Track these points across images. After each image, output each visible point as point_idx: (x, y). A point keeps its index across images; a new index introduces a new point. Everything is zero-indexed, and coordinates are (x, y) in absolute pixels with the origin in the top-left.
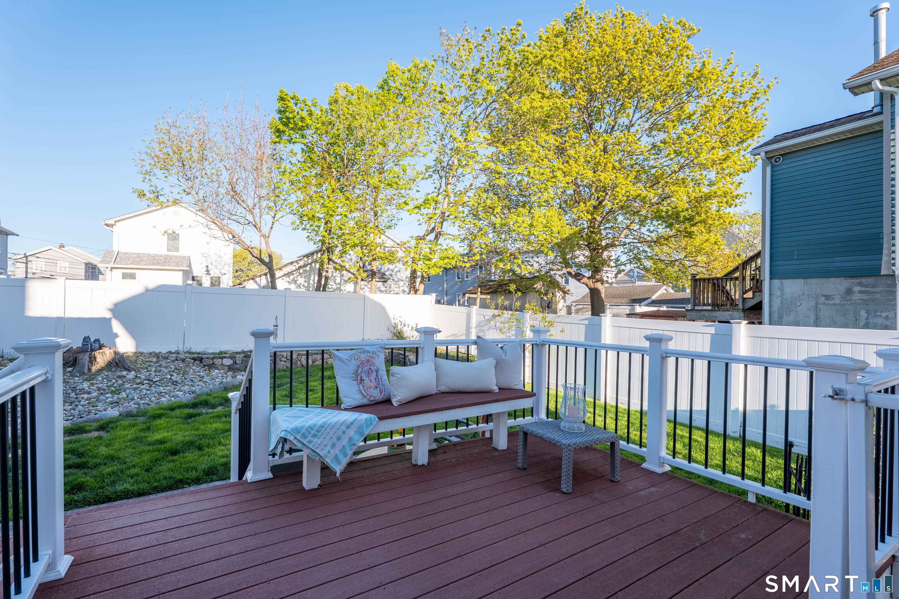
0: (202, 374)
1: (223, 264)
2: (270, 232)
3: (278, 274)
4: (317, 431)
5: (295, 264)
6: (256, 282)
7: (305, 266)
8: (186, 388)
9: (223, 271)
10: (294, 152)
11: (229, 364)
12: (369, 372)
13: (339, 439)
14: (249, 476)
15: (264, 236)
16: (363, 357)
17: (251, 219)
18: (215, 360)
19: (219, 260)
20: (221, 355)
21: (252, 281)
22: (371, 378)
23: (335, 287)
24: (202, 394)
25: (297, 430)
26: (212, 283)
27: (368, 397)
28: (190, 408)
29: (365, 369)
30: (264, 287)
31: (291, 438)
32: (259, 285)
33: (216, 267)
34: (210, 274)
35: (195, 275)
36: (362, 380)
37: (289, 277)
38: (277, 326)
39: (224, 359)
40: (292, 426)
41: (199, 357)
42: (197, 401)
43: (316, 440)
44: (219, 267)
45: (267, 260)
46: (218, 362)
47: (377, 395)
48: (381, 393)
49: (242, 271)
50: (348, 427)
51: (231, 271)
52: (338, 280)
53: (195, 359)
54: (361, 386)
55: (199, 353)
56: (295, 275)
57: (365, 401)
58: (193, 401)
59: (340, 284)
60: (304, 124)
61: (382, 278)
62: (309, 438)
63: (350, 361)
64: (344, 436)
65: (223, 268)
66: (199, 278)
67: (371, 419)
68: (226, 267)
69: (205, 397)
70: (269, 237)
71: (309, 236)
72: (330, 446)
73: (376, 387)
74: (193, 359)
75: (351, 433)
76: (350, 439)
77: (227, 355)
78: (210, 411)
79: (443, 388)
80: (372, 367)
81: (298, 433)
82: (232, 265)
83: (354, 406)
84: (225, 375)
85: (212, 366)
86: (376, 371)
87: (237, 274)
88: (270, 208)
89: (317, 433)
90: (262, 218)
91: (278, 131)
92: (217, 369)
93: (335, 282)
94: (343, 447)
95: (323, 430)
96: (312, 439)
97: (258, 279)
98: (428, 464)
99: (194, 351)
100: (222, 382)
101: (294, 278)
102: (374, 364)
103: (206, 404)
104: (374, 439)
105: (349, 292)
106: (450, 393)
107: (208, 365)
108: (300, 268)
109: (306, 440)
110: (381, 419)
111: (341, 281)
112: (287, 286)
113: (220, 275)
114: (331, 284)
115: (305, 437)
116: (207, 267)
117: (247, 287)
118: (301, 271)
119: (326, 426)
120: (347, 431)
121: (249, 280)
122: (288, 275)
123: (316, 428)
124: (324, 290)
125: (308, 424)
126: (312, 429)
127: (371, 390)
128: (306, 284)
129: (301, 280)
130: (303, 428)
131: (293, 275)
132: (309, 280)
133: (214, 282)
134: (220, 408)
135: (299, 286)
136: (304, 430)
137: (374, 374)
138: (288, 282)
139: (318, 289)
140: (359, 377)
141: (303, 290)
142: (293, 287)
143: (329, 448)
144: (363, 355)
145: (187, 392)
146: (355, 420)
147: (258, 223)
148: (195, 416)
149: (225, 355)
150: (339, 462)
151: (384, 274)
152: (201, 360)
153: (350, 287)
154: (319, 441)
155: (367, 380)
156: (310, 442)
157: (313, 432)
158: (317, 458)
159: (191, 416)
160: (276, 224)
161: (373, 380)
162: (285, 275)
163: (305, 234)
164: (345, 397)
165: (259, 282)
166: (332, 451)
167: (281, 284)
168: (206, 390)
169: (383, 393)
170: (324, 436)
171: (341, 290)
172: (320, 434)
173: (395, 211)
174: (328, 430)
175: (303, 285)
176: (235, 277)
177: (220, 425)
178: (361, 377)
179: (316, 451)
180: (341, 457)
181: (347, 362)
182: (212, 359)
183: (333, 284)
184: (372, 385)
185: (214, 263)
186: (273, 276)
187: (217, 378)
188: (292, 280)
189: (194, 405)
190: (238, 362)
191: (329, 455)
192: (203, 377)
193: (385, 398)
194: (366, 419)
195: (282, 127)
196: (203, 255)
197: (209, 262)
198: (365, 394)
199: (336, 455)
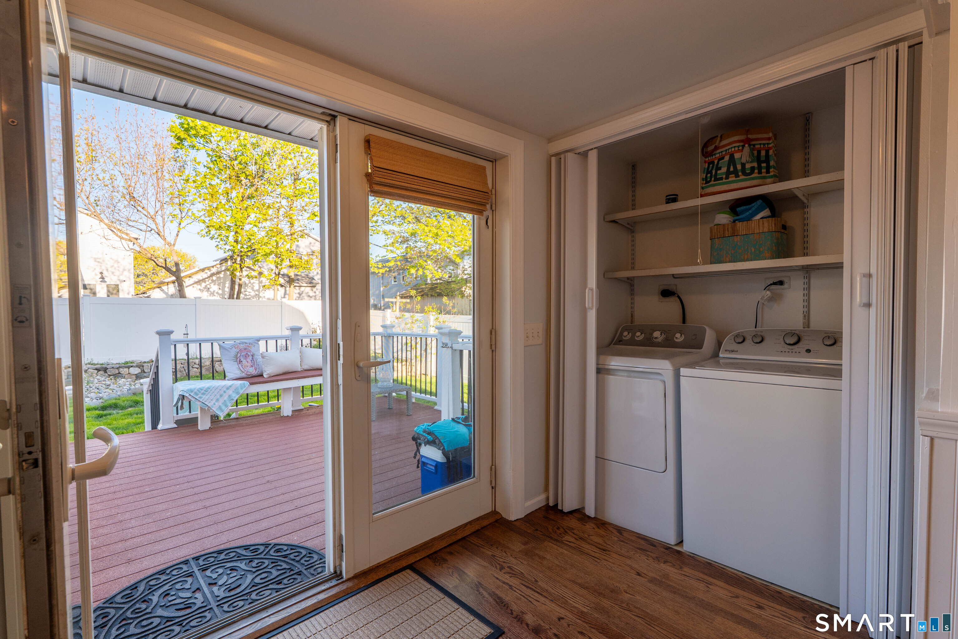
0: (108, 383)
1: (121, 270)
2: (176, 240)
3: (187, 282)
4: (205, 391)
5: (206, 271)
6: (163, 290)
7: (218, 273)
8: (93, 395)
9: (122, 278)
10: (197, 161)
11: (136, 372)
12: (246, 356)
13: (221, 396)
14: (160, 427)
15: (169, 244)
16: (242, 346)
17: (153, 226)
18: (121, 370)
19: (116, 265)
20: (128, 365)
21: (158, 290)
22: (248, 360)
23: (253, 293)
24: (110, 399)
25: (192, 391)
26: (108, 291)
27: (246, 372)
28: (99, 410)
29: (243, 354)
30: (172, 296)
31: (187, 395)
32: (166, 294)
33: (113, 273)
34: (105, 282)
35: (86, 283)
36: (240, 362)
37: (201, 285)
38: (187, 334)
39: (131, 369)
40: (187, 388)
41: (103, 368)
42: (106, 404)
43: (204, 396)
44: (117, 273)
45: (174, 269)
46: (124, 371)
47: (252, 371)
48: (256, 370)
49: (146, 276)
50: (228, 389)
51: (132, 276)
52: (256, 287)
53: (98, 370)
54: (240, 365)
55: (102, 364)
56: (207, 283)
57: (243, 375)
58: (102, 405)
59: (258, 291)
60: (206, 133)
61: (311, 283)
62: (199, 395)
63: (231, 349)
64: (225, 394)
65: (122, 274)
66: (92, 287)
67: (244, 384)
68: (126, 273)
69: (114, 401)
70: (174, 245)
71: (218, 246)
72: (215, 400)
73: (252, 366)
74: (96, 369)
75: (230, 392)
76: (229, 396)
77: (134, 365)
78: (120, 411)
79: (306, 367)
80: (249, 353)
81: (192, 392)
82: (132, 271)
83: (235, 378)
84: (133, 383)
85: (118, 375)
86: (252, 356)
87: (138, 280)
88: (174, 216)
89: (205, 392)
90: (166, 227)
91: (179, 138)
92: (124, 378)
93: (253, 289)
94: (225, 401)
95: (209, 390)
96: (202, 396)
97: (165, 288)
98: (292, 415)
99: (96, 363)
100: (130, 389)
101: (206, 286)
102: (250, 351)
103: (115, 406)
104: (255, 403)
105: (269, 299)
106: (311, 370)
107: (113, 375)
108: (213, 275)
109: (198, 396)
110: (251, 384)
111: (260, 288)
112: (198, 294)
113: (118, 283)
114: (249, 291)
115: (197, 395)
116: (101, 273)
117: (152, 297)
118: (214, 278)
119: (212, 388)
120: (227, 391)
121: (154, 288)
122: (198, 282)
123: (204, 389)
124: (238, 298)
125: (198, 387)
126: (202, 390)
127: (248, 368)
128: (220, 292)
129: (214, 288)
130: (195, 389)
131: (205, 282)
132: (224, 287)
133: (111, 290)
134: (130, 409)
135: (212, 294)
136: (196, 390)
137: (251, 358)
138: (200, 289)
139: (231, 297)
140: (238, 359)
141: (217, 298)
142: (205, 295)
143: (214, 401)
144: (242, 345)
145: (94, 398)
146: (233, 384)
147: (161, 230)
148: (105, 415)
149: (131, 364)
150: (222, 410)
151: (313, 279)
152: (105, 370)
153: (269, 294)
154: (207, 397)
155: (244, 362)
156: (200, 398)
157: (202, 391)
158: (206, 408)
159: (101, 416)
160: (182, 232)
161: (250, 361)
162: (196, 283)
163: (214, 243)
164: (228, 373)
165: (166, 290)
166: (217, 404)
167: (191, 292)
168: (114, 395)
169: (258, 370)
170: (210, 394)
171: (259, 297)
172: (207, 393)
173: (306, 222)
174: (213, 390)
175: (217, 293)
176: (136, 283)
177: (132, 420)
178: (240, 360)
179: (205, 403)
180: (223, 407)
181: (229, 350)
182: (118, 368)
183: (251, 291)
184: (249, 364)
185: (110, 269)
186: (181, 285)
187: (125, 385)
188: (205, 288)
189: (104, 408)
190: (146, 371)
191: (214, 406)
192: (110, 385)
193: (259, 373)
194: (241, 384)
195: (183, 135)
196: (95, 260)
197: (103, 267)
198: (243, 370)
199: (220, 406)
